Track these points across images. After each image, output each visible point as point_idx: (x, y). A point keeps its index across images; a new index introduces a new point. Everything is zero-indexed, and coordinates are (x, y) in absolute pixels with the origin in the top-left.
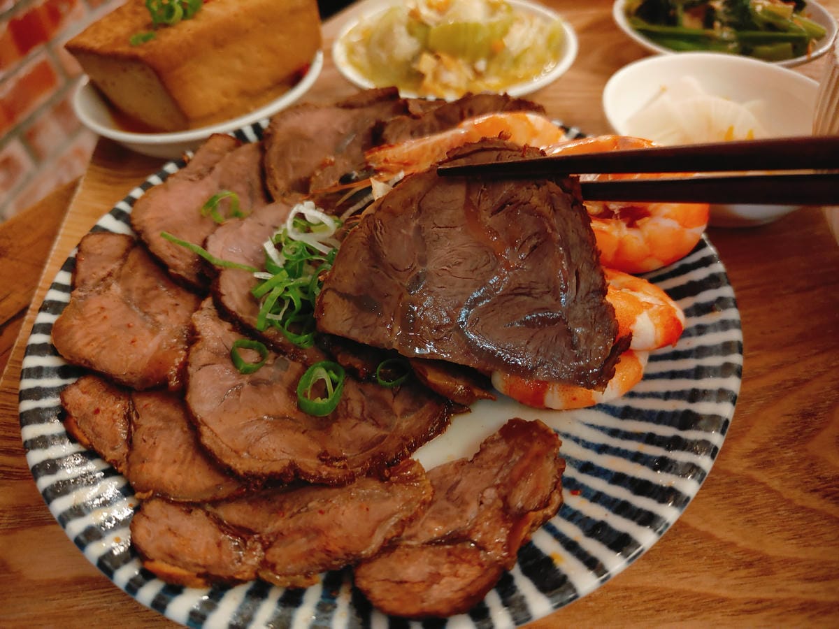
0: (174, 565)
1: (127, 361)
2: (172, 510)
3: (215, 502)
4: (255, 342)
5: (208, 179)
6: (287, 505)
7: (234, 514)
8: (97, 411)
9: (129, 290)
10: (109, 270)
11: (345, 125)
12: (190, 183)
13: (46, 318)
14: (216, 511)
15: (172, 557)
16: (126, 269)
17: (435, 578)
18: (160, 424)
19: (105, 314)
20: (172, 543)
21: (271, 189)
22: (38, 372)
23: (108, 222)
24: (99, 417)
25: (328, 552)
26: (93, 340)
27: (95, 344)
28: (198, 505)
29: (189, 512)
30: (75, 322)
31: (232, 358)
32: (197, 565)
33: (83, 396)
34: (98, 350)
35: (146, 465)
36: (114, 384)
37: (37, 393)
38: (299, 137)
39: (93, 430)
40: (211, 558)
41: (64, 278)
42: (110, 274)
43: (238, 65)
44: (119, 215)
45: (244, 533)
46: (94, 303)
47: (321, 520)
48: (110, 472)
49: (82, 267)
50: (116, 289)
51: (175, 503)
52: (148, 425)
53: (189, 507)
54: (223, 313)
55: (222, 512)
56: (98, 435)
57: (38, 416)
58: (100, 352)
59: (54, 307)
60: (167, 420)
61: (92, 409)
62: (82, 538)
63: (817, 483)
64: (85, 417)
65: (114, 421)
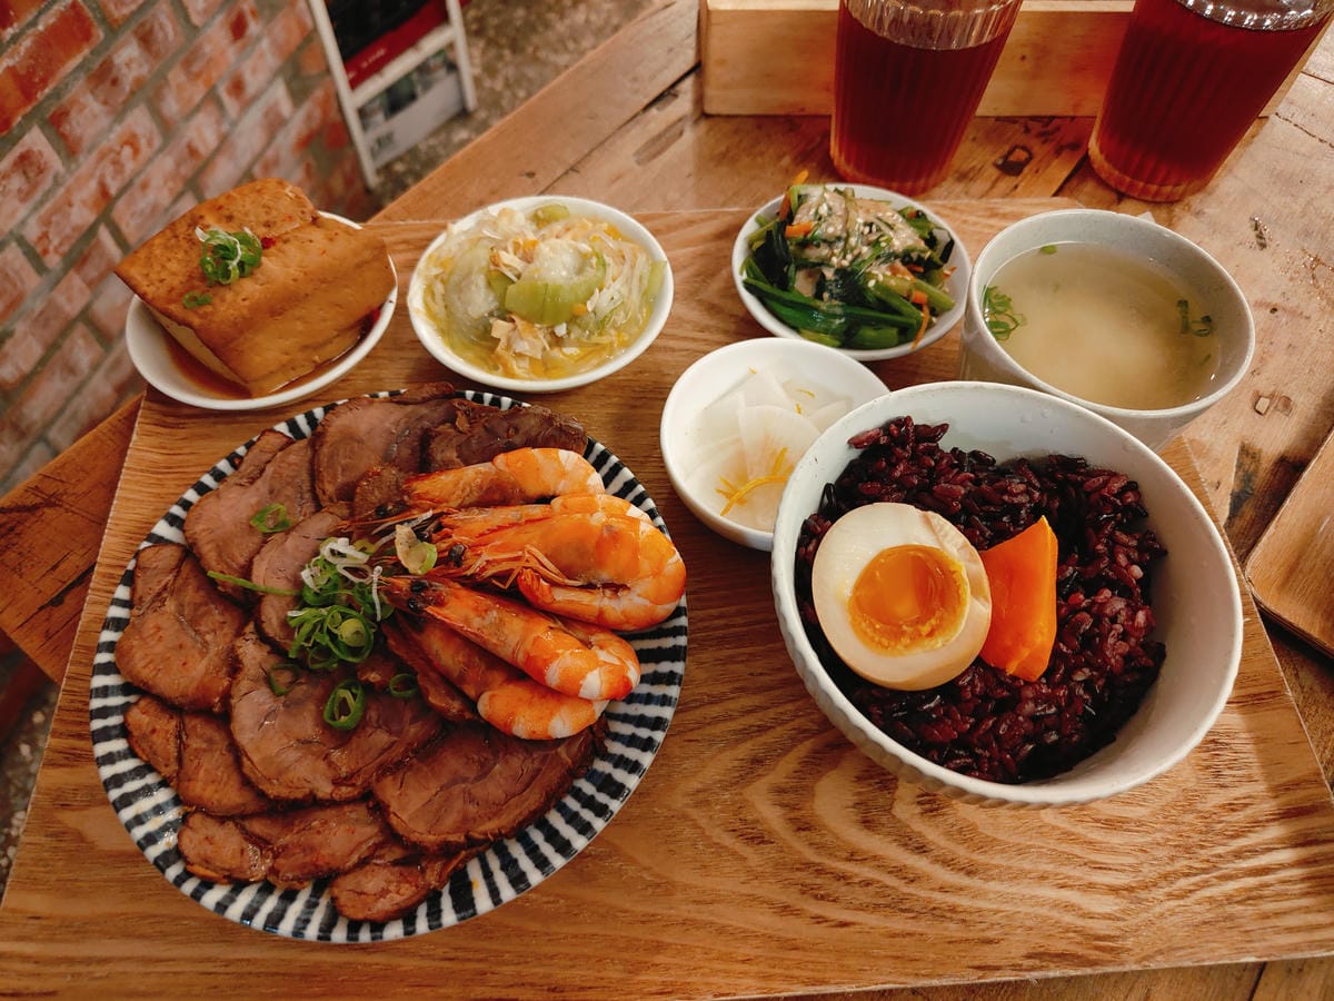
0: (207, 868)
1: (179, 684)
2: (210, 822)
3: (244, 816)
4: (289, 665)
5: (259, 483)
6: (297, 822)
7: (257, 827)
8: (154, 731)
9: (182, 605)
10: (163, 583)
11: (397, 424)
12: (242, 489)
13: (108, 636)
14: (242, 823)
15: (206, 862)
16: (180, 581)
17: (384, 893)
18: (204, 746)
19: (160, 634)
20: (208, 850)
21: (319, 492)
22: (104, 692)
23: (162, 529)
24: (155, 735)
25: (317, 866)
26: (150, 662)
27: (151, 666)
28: (231, 818)
29: (223, 823)
30: (135, 643)
31: (268, 681)
32: (223, 869)
33: (141, 718)
34: (154, 673)
35: (192, 784)
36: (167, 705)
37: (104, 712)
39: (151, 748)
40: (234, 863)
41: (122, 592)
42: (165, 588)
44: (173, 521)
45: (261, 842)
46: (152, 621)
47: (318, 839)
48: (164, 783)
49: (140, 583)
50: (170, 605)
51: (212, 817)
52: (195, 746)
53: (222, 820)
54: (263, 638)
55: (247, 824)
56: (155, 753)
57: (105, 735)
58: (157, 674)
59: (118, 624)
60: (210, 741)
61: (150, 729)
62: (143, 842)
64: (144, 736)
65: (168, 740)
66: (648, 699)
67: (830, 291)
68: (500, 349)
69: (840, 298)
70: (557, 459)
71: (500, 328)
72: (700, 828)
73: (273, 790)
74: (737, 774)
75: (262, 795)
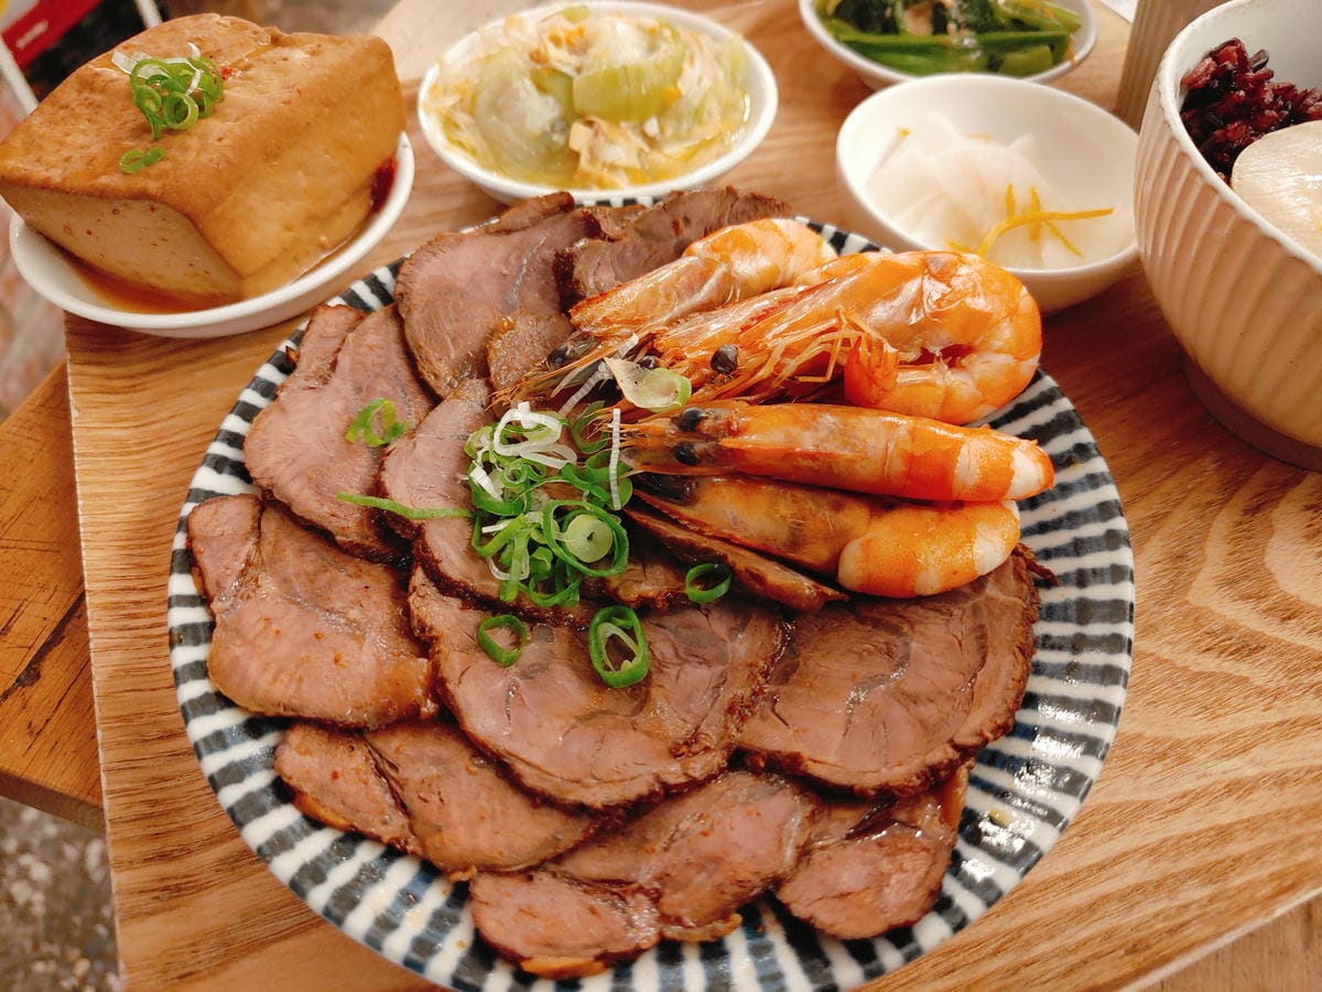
0: (560, 956)
1: (344, 691)
2: (509, 885)
3: (558, 859)
4: (502, 617)
5: (335, 381)
6: (651, 835)
7: (592, 864)
8: (335, 776)
9: (286, 581)
10: (243, 556)
11: (506, 262)
12: (313, 394)
13: (184, 655)
14: (563, 869)
15: (550, 945)
16: (267, 548)
17: (881, 881)
18: (434, 771)
19: (274, 627)
20: (540, 929)
21: (430, 379)
22: (219, 741)
23: (206, 479)
24: (340, 781)
25: (740, 883)
26: (280, 672)
27: (284, 677)
28: (540, 866)
29: (530, 878)
30: (239, 651)
31: (483, 647)
32: (587, 947)
33: (305, 759)
34: (293, 686)
35: (446, 834)
36: (336, 730)
37: (235, 773)
38: (444, 290)
39: (343, 803)
40: (596, 931)
41: (182, 584)
42: (248, 563)
43: (302, 180)
44: (220, 464)
45: (616, 888)
46: (251, 615)
47: (710, 845)
48: (393, 853)
49: (205, 560)
50: (268, 584)
51: (508, 874)
52: (417, 777)
53: (528, 874)
54: (446, 586)
55: (569, 866)
56: (355, 810)
57: (251, 808)
58: (298, 688)
59: (193, 634)
60: (437, 761)
61: (329, 776)
62: (415, 957)
63: (1208, 642)
64: (322, 788)
65: (366, 783)
66: (1065, 490)
67: (956, 21)
68: (584, 163)
69: (969, 26)
70: (776, 229)
71: (580, 137)
72: (1166, 661)
73: (597, 796)
74: (1165, 581)
75: (578, 810)
